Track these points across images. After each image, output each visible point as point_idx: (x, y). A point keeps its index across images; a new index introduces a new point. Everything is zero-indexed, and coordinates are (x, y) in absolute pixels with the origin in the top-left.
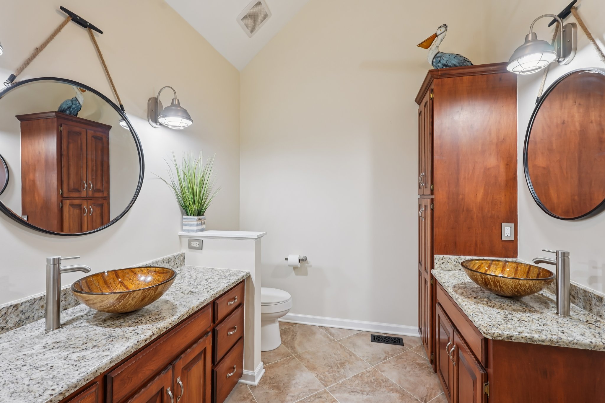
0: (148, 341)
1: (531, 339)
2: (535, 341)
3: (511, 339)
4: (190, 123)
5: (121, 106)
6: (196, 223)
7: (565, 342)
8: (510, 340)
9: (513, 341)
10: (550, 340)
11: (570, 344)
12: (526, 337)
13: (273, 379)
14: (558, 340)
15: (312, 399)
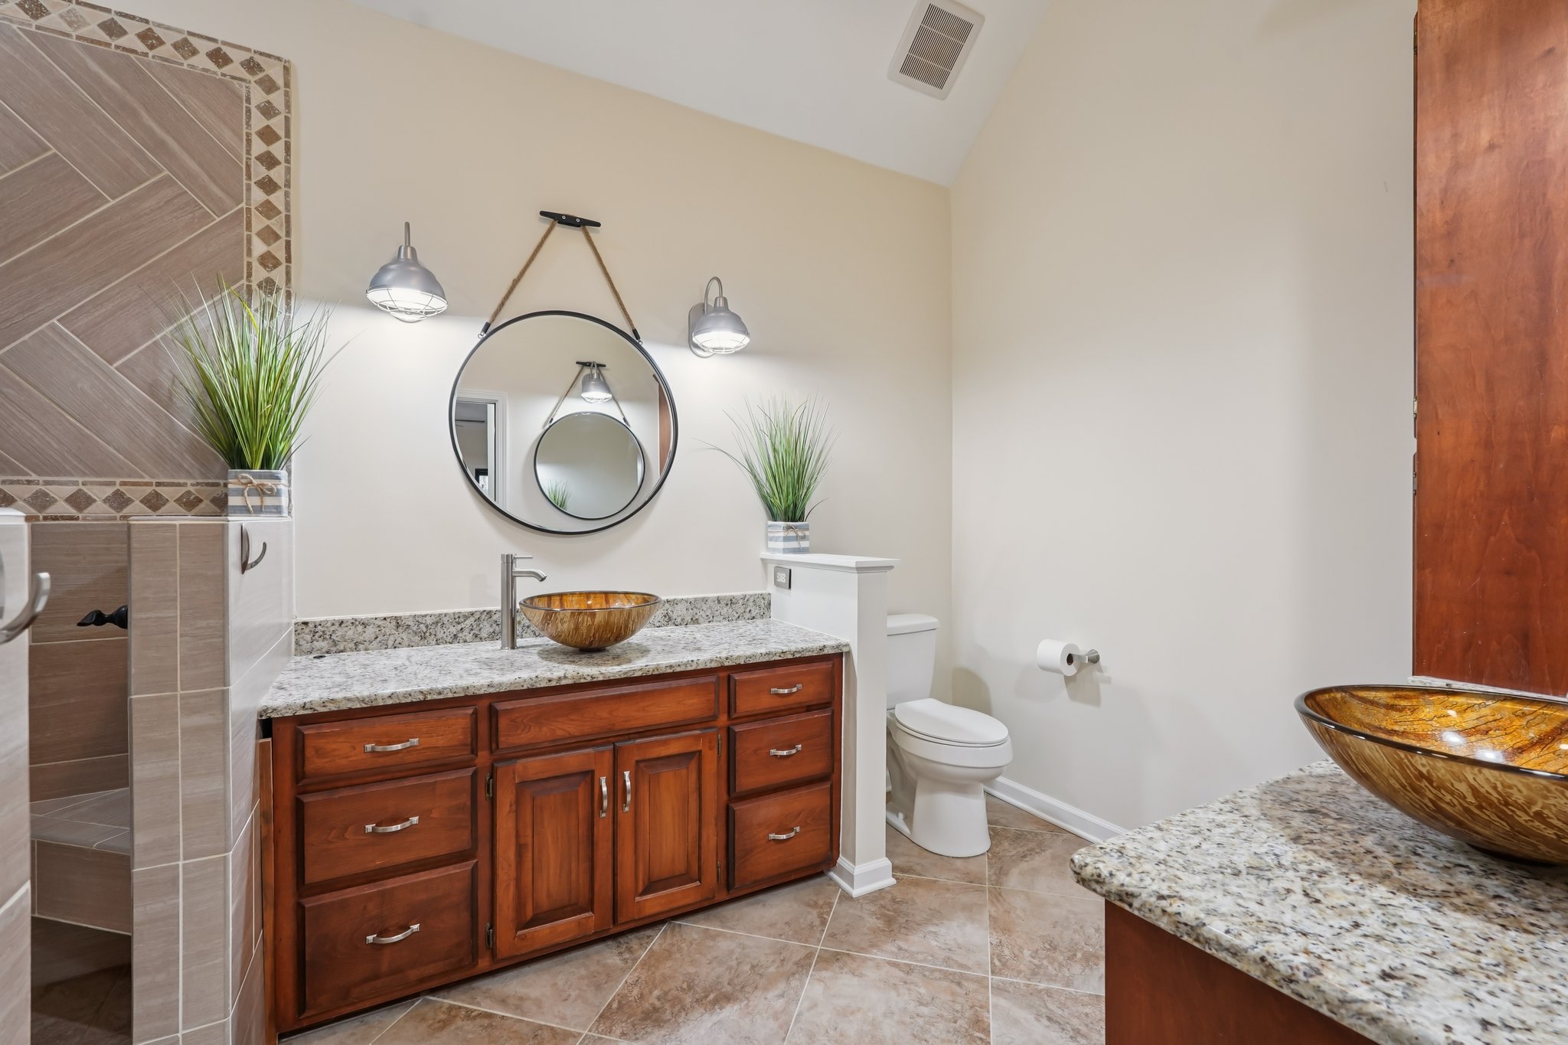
0: (553, 684)
1: (1192, 927)
2: (1207, 942)
3: (1130, 905)
4: (746, 340)
5: (635, 332)
6: (782, 534)
7: (1323, 992)
8: (1127, 908)
9: (1136, 913)
10: (1263, 959)
11: (1343, 1011)
12: (1179, 914)
13: (897, 903)
14: (1296, 972)
15: (937, 975)
